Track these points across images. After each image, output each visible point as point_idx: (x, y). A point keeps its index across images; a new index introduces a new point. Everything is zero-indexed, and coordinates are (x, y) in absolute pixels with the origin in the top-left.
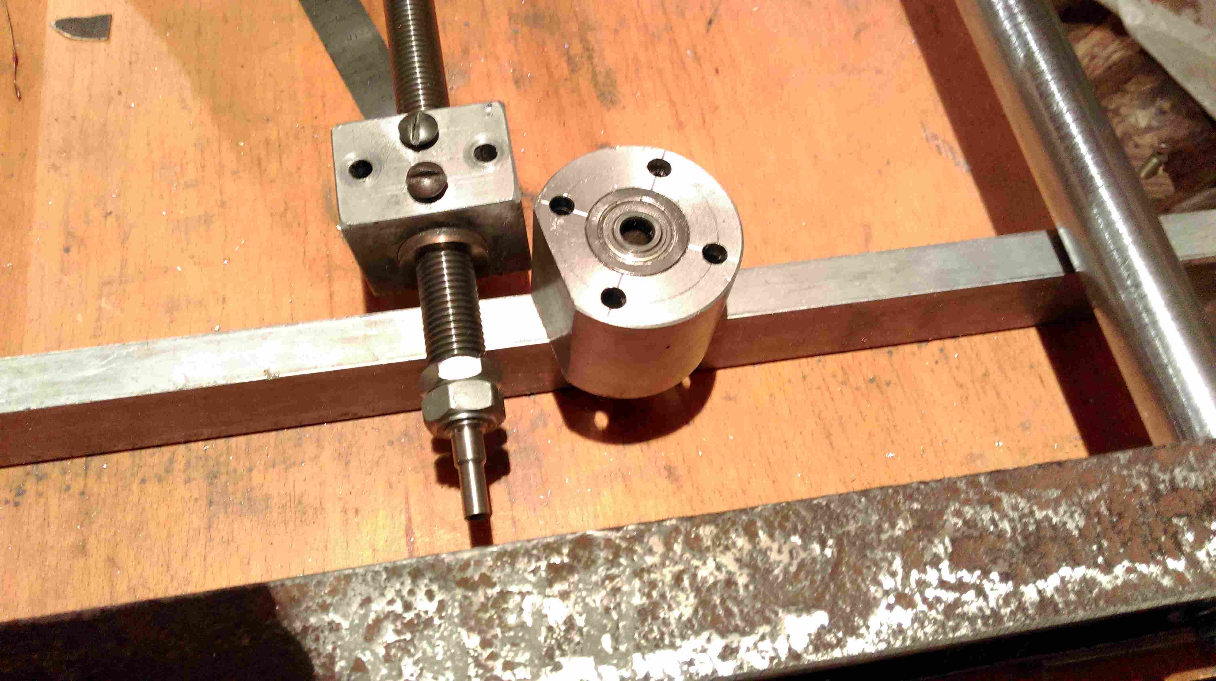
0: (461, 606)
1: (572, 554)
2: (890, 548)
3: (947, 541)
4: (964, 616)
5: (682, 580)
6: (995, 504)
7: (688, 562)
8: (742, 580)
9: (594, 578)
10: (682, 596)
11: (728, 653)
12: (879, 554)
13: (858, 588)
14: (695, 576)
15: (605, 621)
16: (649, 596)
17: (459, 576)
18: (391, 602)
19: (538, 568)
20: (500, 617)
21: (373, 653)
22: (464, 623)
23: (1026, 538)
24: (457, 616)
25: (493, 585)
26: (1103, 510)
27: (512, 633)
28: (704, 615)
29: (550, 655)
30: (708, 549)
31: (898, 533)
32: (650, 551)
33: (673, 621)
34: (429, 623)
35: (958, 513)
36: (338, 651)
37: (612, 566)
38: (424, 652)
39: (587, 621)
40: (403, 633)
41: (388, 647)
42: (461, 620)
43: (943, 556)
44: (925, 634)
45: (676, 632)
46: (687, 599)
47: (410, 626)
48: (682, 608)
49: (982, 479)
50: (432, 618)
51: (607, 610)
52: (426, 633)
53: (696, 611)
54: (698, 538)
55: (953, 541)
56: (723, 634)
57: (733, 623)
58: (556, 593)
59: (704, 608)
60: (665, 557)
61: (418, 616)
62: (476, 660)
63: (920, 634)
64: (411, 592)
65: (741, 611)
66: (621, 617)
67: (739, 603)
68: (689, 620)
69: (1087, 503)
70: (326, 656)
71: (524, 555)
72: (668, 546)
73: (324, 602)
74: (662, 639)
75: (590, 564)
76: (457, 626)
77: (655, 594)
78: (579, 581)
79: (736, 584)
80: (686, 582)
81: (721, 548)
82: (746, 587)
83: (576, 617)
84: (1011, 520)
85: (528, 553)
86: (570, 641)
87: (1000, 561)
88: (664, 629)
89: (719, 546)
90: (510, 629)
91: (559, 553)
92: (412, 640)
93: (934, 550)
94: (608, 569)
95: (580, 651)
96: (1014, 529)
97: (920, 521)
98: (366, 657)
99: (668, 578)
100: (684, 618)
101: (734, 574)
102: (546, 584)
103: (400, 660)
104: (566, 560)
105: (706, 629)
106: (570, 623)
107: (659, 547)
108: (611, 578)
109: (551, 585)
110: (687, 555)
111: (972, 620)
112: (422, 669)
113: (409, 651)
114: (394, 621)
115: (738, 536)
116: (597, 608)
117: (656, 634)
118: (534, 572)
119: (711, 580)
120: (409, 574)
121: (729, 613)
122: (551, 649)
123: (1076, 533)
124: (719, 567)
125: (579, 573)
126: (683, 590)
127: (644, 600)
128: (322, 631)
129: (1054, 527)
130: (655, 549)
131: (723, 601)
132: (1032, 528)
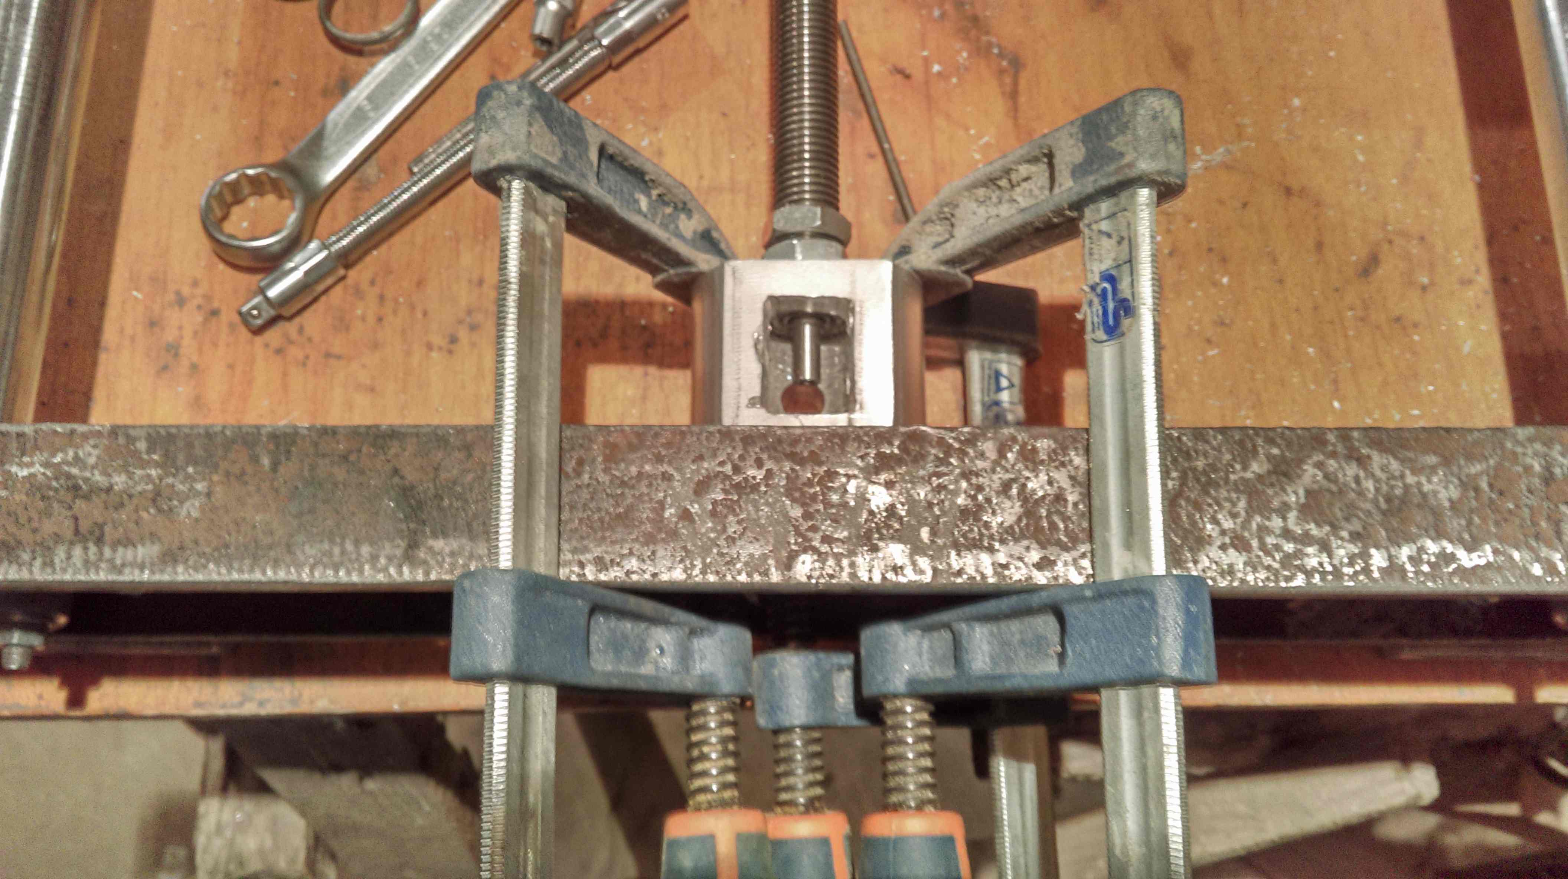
0: (788, 478)
1: (903, 448)
2: (1237, 490)
3: (1301, 492)
4: (1302, 569)
5: (1011, 488)
6: (1362, 461)
7: (1019, 471)
8: (1071, 498)
9: (922, 473)
10: (1007, 504)
11: (1044, 564)
12: (1224, 493)
13: (1194, 523)
14: (1024, 486)
15: (927, 515)
16: (974, 498)
17: (788, 450)
18: (722, 464)
19: (868, 454)
20: (823, 494)
21: (701, 506)
22: (788, 494)
23: (1388, 500)
24: (783, 486)
25: (820, 464)
26: (1484, 485)
27: (834, 511)
28: (1027, 525)
29: (868, 536)
30: (1042, 462)
31: (1249, 475)
32: (982, 455)
33: (994, 524)
34: (755, 488)
35: (1319, 465)
36: (669, 499)
37: (942, 465)
38: (749, 514)
39: (909, 512)
40: (731, 494)
41: (715, 503)
42: (787, 490)
43: (1293, 505)
44: (1256, 579)
45: (997, 537)
46: (1012, 507)
47: (737, 487)
48: (1006, 515)
49: (1356, 434)
50: (759, 484)
51: (930, 505)
52: (752, 496)
53: (1019, 520)
54: (1034, 450)
55: (1309, 493)
56: (1043, 547)
57: (1056, 537)
58: (882, 481)
59: (1028, 518)
60: (996, 463)
61: (746, 479)
62: (796, 528)
63: (1250, 578)
64: (742, 458)
65: (1066, 527)
66: (944, 513)
67: (1066, 519)
68: (1011, 527)
69: (1468, 476)
70: (657, 502)
71: (854, 439)
72: (1002, 454)
73: (659, 452)
74: (981, 540)
75: (919, 458)
76: (782, 495)
77: (980, 497)
78: (906, 473)
79: (1066, 501)
80: (1014, 491)
81: (1057, 463)
82: (1075, 505)
83: (899, 506)
84: (1377, 481)
85: (858, 439)
86: (889, 527)
87: (1355, 521)
88: (984, 531)
89: (1054, 461)
90: (833, 506)
91: (891, 444)
92: (738, 501)
93: (1286, 498)
94: (937, 467)
95: (898, 537)
96: (1377, 490)
97: (1276, 466)
98: (695, 509)
99: (996, 485)
100: (1006, 524)
101: (1065, 490)
102: (872, 470)
103: (726, 517)
104: (896, 451)
105: (1027, 538)
106: (891, 510)
107: (992, 455)
108: (939, 475)
109: (877, 473)
110: (1020, 466)
111: (1309, 574)
112: (745, 529)
113: (734, 510)
114: (723, 482)
115: (1077, 455)
116: (921, 501)
117: (975, 534)
118: (862, 458)
119: (1041, 493)
120: (742, 440)
121: (1053, 526)
122: (870, 531)
123: (1447, 504)
124: (1050, 482)
125: (906, 465)
126: (1009, 498)
127: (969, 501)
128: (656, 479)
129: (1424, 495)
130: (988, 454)
131: (1048, 516)
132: (1398, 492)
